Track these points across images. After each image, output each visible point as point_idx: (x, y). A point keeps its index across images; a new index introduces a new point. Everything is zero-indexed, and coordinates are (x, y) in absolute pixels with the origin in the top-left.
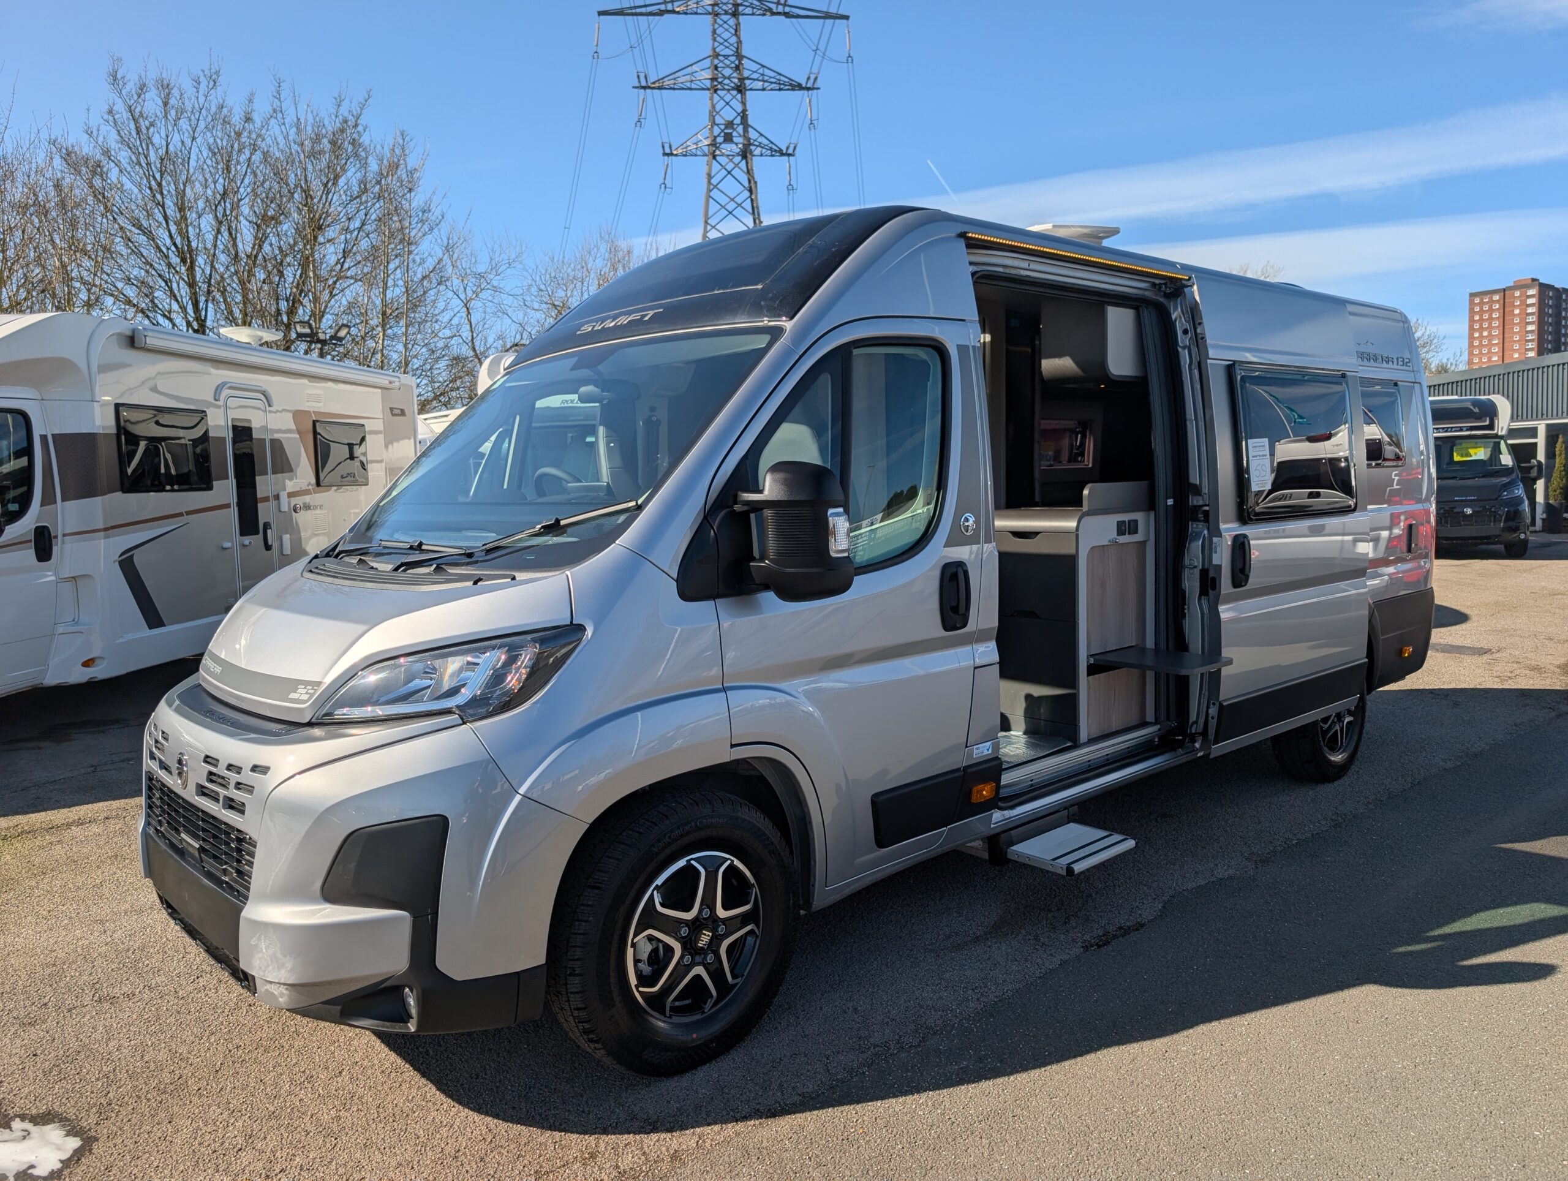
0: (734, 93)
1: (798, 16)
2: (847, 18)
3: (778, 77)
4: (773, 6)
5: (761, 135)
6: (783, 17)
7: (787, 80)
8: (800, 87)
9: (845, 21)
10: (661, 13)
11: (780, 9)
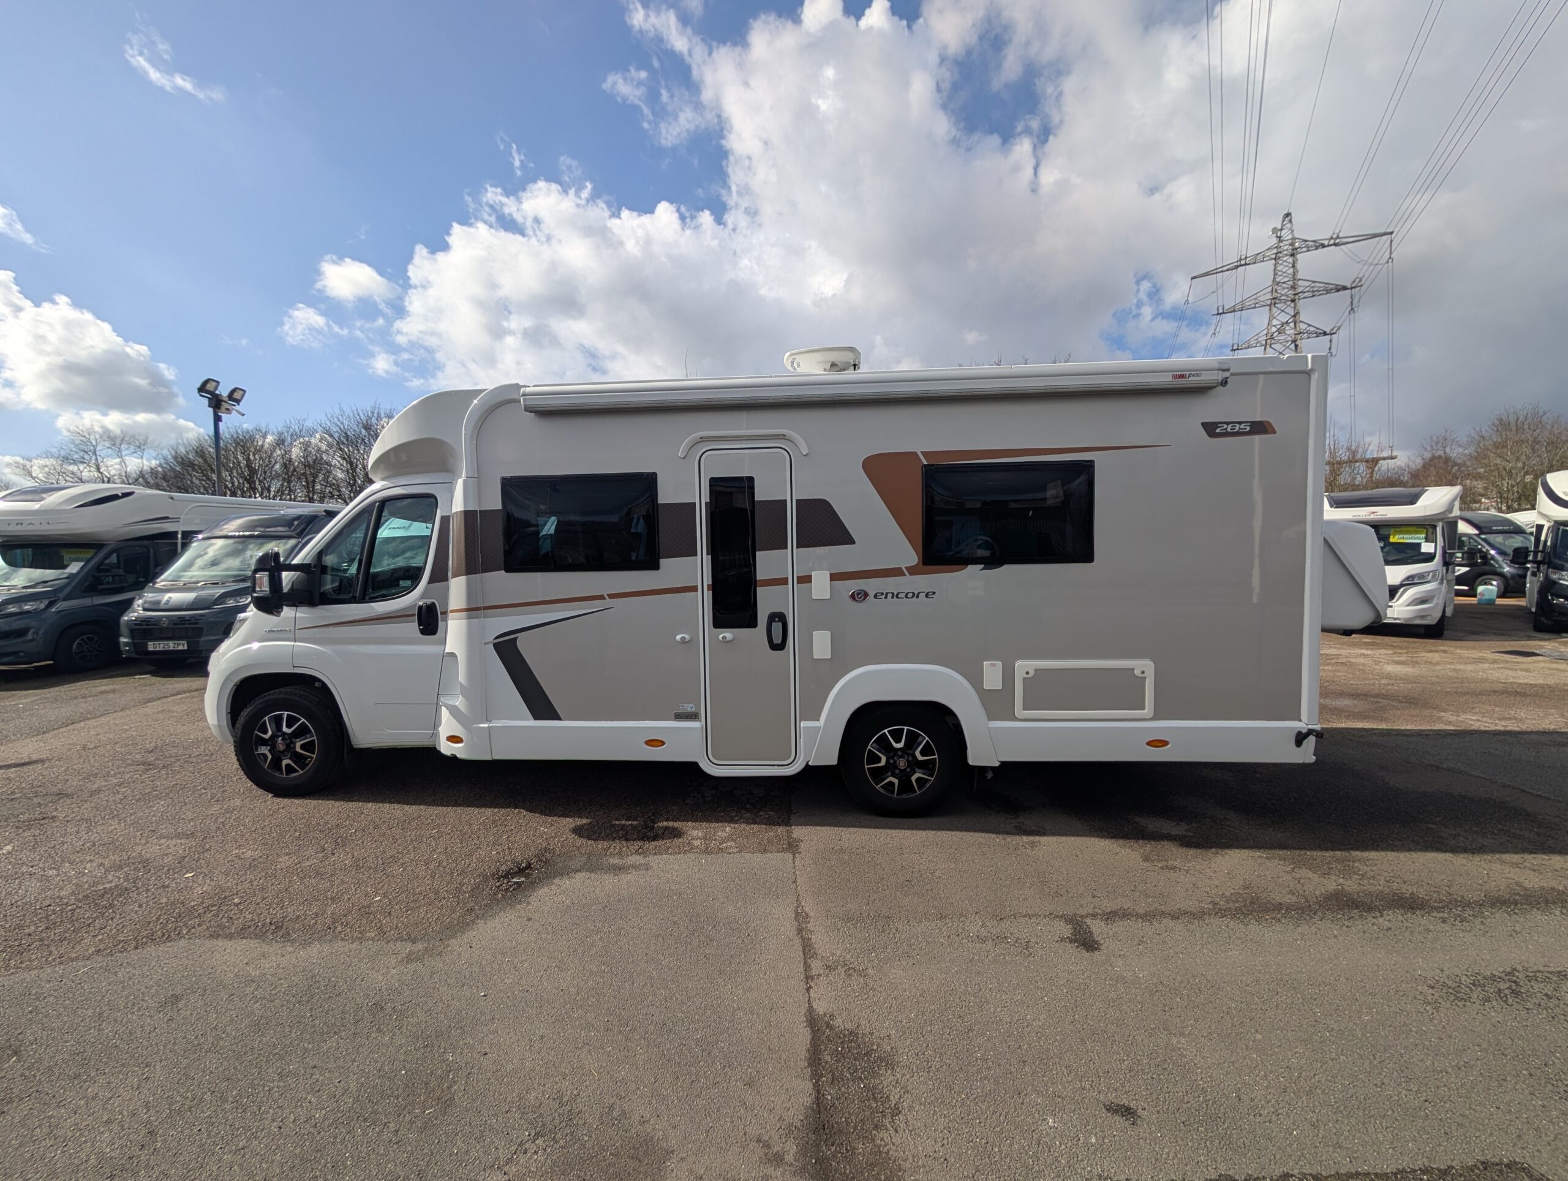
0: (1289, 303)
1: (1347, 243)
2: (1392, 233)
3: (1326, 286)
4: (1326, 243)
5: (1310, 325)
6: (1333, 247)
7: (1333, 286)
8: (1345, 288)
10: (1237, 267)
11: (1332, 242)
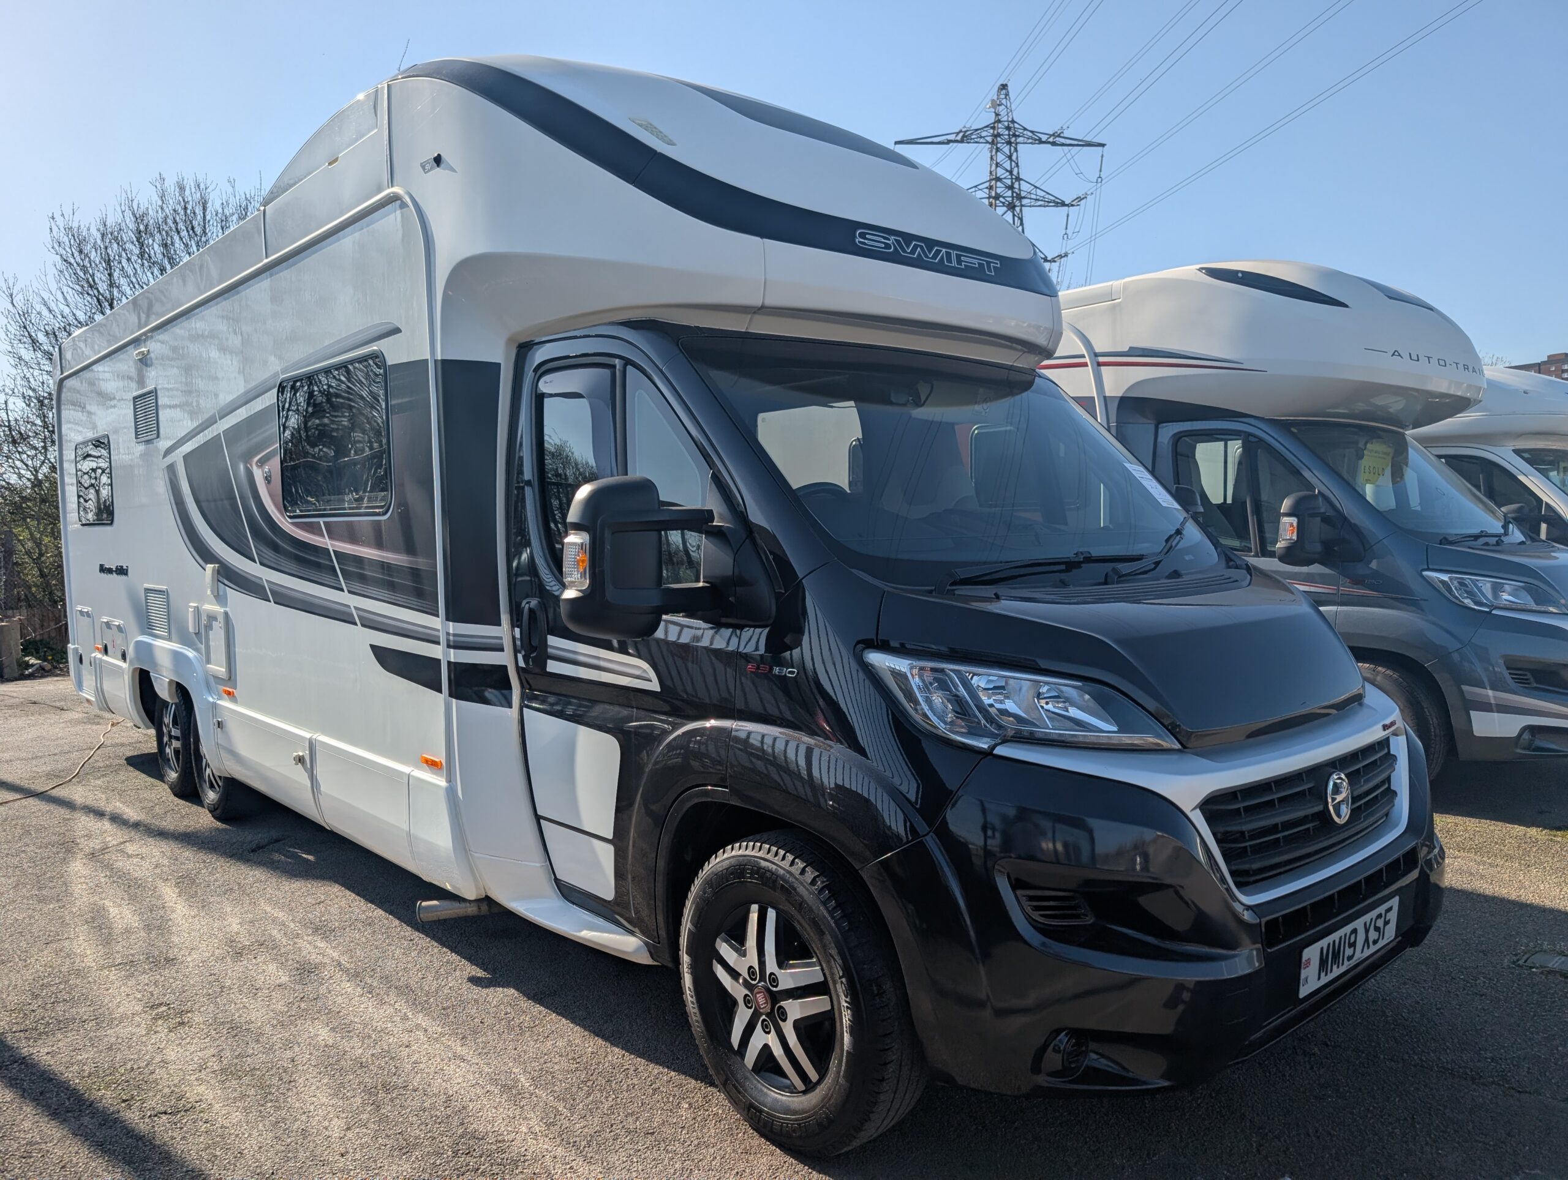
1: (1063, 145)
2: (1103, 145)
3: (1047, 196)
4: (1044, 138)
6: (1049, 145)
7: (1053, 198)
8: (1063, 204)
9: (1101, 148)
10: (949, 142)
11: (1051, 140)
